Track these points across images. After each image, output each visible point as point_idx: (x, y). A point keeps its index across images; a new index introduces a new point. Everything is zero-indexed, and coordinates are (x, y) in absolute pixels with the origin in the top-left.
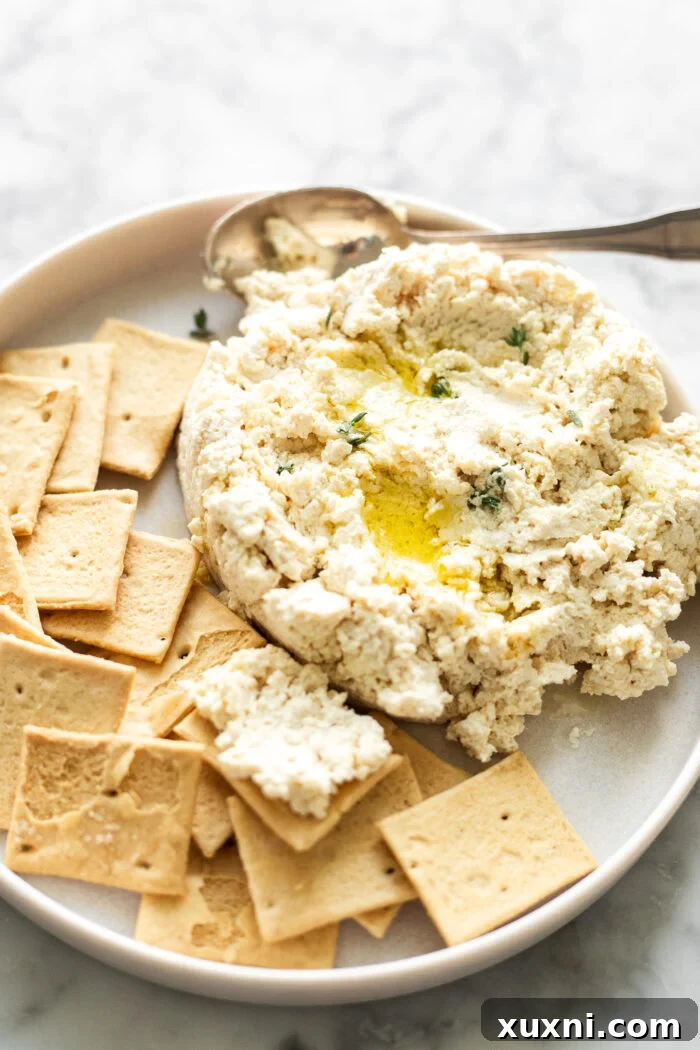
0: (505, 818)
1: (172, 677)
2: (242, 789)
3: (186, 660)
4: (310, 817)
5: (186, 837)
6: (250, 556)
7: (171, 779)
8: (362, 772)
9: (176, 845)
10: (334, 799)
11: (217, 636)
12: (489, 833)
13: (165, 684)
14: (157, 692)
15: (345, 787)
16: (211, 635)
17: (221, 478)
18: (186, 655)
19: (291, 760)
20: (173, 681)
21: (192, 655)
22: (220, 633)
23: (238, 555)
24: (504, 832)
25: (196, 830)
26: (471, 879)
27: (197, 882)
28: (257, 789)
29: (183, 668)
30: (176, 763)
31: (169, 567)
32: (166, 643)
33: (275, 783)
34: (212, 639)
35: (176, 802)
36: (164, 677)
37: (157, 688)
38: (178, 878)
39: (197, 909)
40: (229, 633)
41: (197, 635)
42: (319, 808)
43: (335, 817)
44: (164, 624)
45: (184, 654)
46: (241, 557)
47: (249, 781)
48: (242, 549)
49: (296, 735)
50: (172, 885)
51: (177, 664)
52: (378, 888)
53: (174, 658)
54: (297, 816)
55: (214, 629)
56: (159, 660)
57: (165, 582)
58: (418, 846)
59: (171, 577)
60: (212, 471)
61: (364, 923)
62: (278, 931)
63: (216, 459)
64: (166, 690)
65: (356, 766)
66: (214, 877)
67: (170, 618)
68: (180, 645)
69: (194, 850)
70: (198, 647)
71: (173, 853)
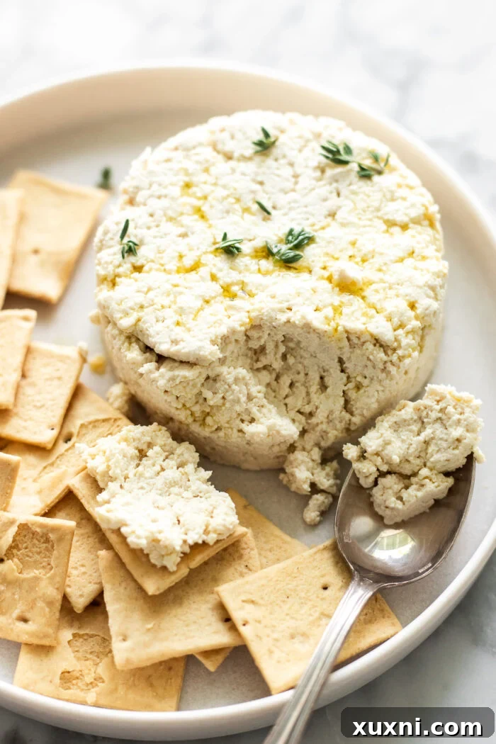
0: (325, 588)
1: (58, 458)
2: (113, 539)
3: (70, 444)
4: (164, 568)
5: (59, 597)
6: (130, 343)
7: (47, 549)
8: (211, 538)
9: (50, 604)
10: (185, 557)
11: (95, 424)
12: (310, 600)
13: (52, 464)
14: (46, 470)
15: (197, 547)
16: (90, 423)
17: (109, 279)
18: (69, 440)
19: (154, 521)
20: (58, 462)
21: (74, 439)
22: (97, 421)
23: (121, 342)
24: (323, 599)
25: (68, 590)
26: (292, 637)
27: (67, 634)
28: (123, 539)
29: (67, 450)
30: (52, 536)
31: (58, 370)
32: (55, 432)
33: (138, 536)
34: (90, 426)
35: (51, 569)
36: (53, 458)
37: (45, 468)
38: (50, 631)
39: (66, 658)
40: (104, 421)
41: (78, 422)
42: (171, 563)
43: (184, 571)
44: (54, 416)
45: (68, 439)
46: (123, 344)
47: (118, 532)
48: (123, 338)
49: (163, 501)
50: (46, 636)
51: (62, 447)
52: (216, 632)
53: (61, 442)
54: (154, 566)
55: (92, 418)
56: (49, 446)
57: (56, 382)
58: (249, 607)
59: (59, 378)
60: (102, 272)
61: (200, 658)
62: (128, 661)
63: (106, 263)
64: (52, 469)
65: (206, 532)
66: (81, 632)
67: (60, 412)
68: (65, 432)
69: (66, 606)
70: (79, 433)
71: (47, 610)
